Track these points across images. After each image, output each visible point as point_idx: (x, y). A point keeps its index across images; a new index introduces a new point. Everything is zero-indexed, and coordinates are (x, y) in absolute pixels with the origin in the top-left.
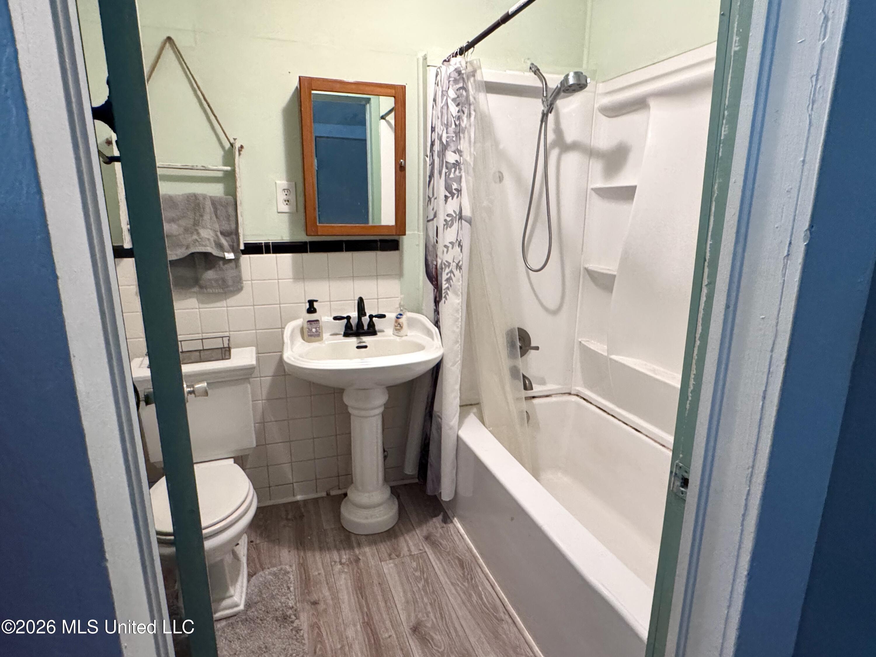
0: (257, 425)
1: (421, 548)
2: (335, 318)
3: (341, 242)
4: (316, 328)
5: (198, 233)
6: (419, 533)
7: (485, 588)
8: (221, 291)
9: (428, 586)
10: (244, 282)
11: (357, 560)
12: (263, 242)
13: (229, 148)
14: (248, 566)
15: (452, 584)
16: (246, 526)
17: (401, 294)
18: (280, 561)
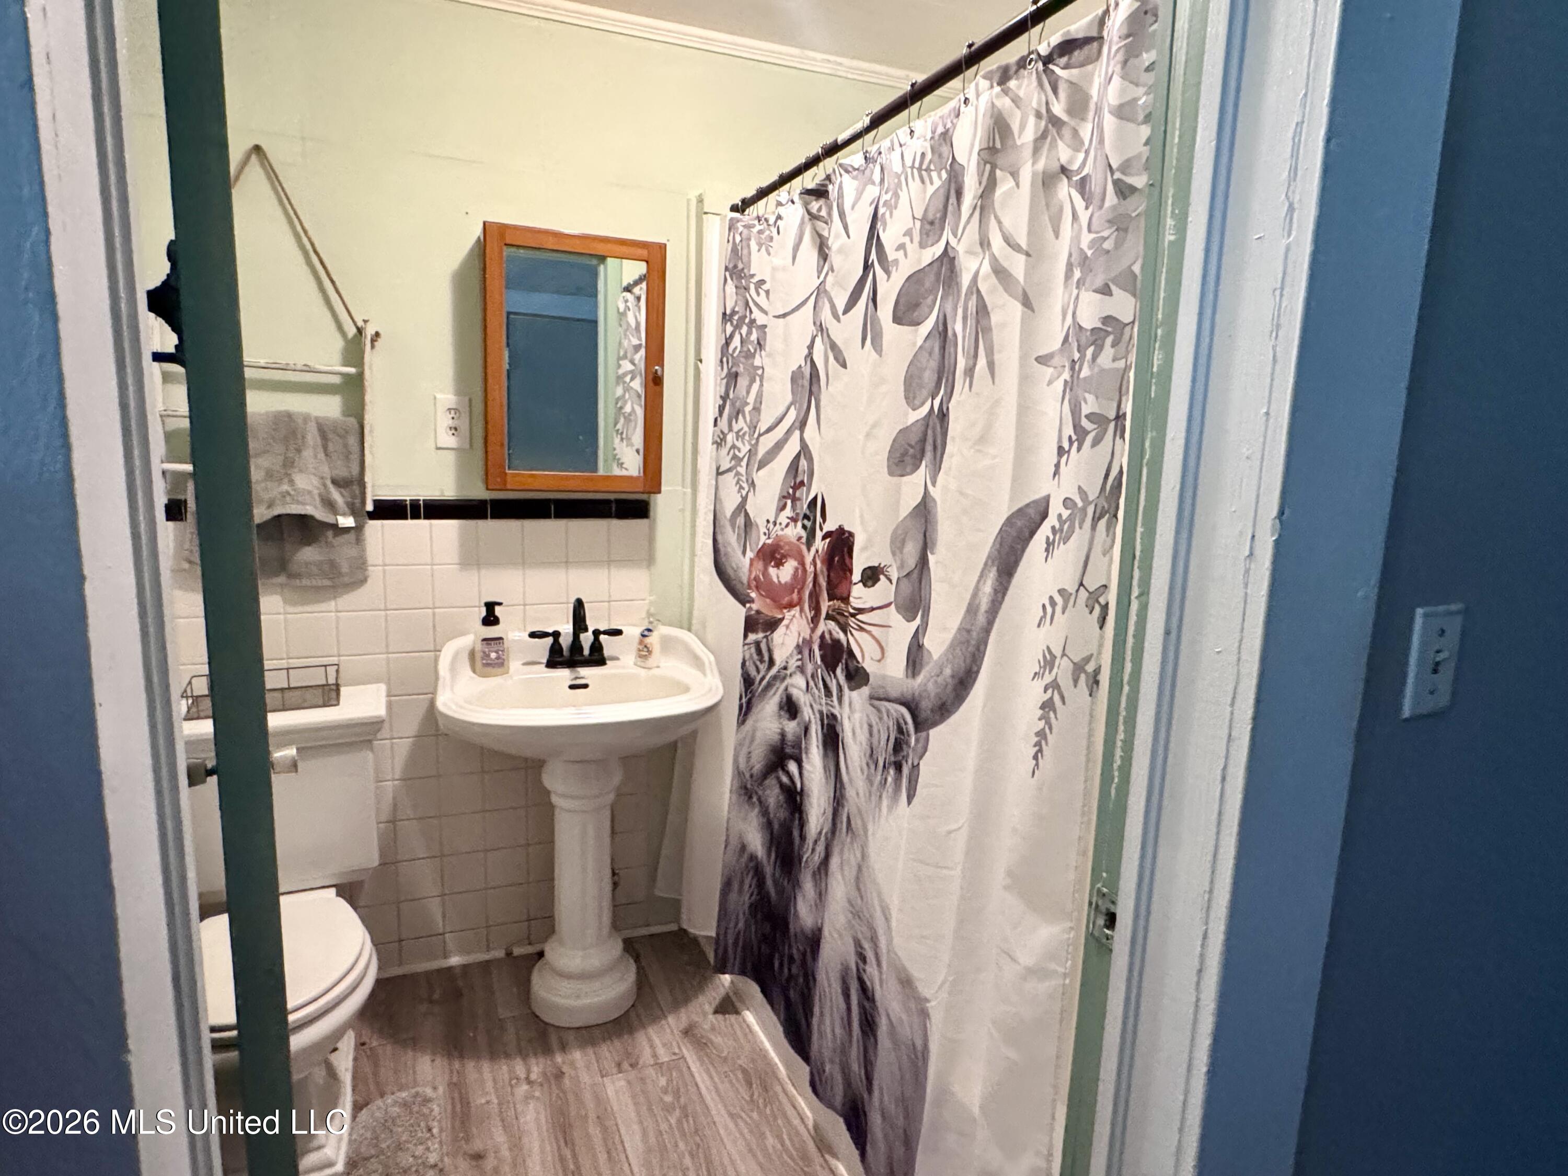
0: (381, 825)
1: (677, 1051)
2: (533, 635)
3: (548, 501)
4: (497, 652)
5: (291, 482)
6: (674, 1023)
7: (788, 1121)
8: (327, 582)
9: (688, 1122)
10: (370, 568)
11: (560, 1075)
12: (408, 498)
13: (355, 336)
14: (353, 1090)
15: (732, 1116)
16: (354, 1015)
17: (651, 592)
18: (415, 1080)
